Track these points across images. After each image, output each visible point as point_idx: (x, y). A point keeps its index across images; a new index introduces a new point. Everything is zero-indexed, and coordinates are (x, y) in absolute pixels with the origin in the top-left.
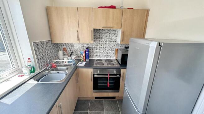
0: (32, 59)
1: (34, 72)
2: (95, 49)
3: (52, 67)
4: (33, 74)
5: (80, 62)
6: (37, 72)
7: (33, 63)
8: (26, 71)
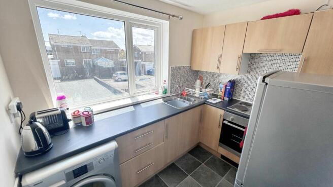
0: (167, 82)
1: (166, 93)
2: (246, 85)
3: (182, 94)
4: (164, 95)
5: (214, 99)
6: (168, 94)
7: (166, 85)
8: (161, 91)
